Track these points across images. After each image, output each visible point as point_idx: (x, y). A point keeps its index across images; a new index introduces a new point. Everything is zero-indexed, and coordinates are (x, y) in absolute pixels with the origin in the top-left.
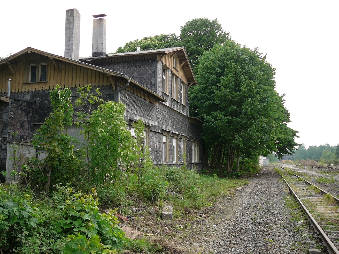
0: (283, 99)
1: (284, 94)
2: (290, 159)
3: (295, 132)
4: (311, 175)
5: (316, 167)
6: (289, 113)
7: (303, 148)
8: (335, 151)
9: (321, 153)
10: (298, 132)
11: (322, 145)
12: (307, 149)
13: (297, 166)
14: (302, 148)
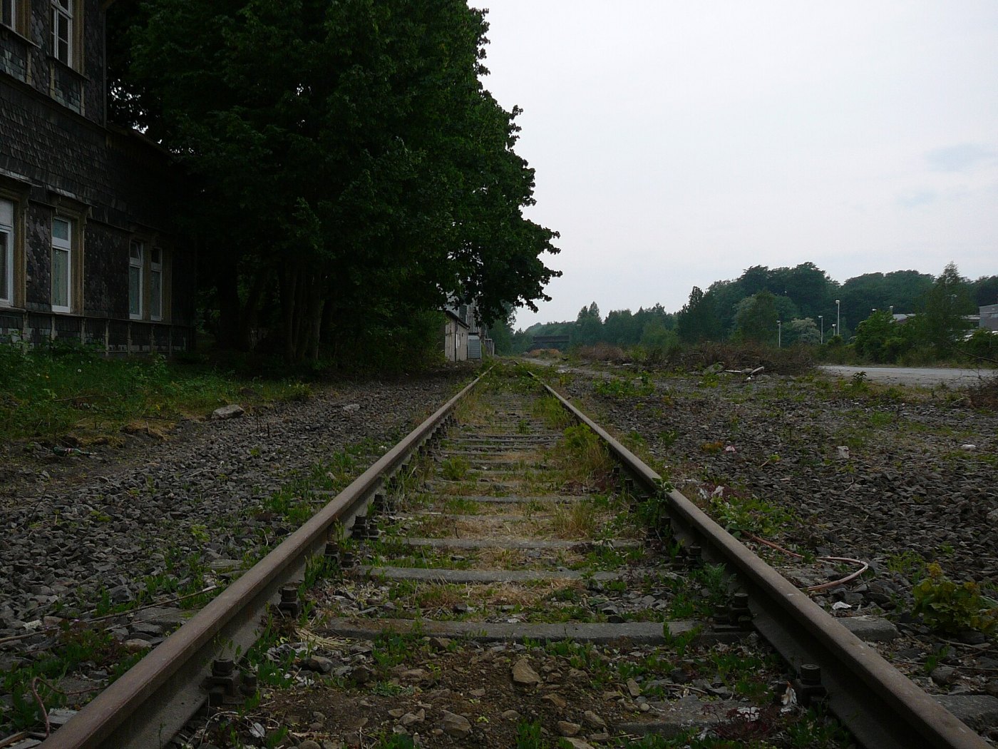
0: (516, 121)
1: (515, 108)
2: (559, 347)
3: (548, 234)
4: (590, 379)
5: (616, 363)
6: (533, 171)
7: (592, 317)
8: (675, 326)
9: (640, 331)
10: (557, 234)
11: (644, 309)
12: (603, 320)
13: (565, 360)
14: (590, 317)
